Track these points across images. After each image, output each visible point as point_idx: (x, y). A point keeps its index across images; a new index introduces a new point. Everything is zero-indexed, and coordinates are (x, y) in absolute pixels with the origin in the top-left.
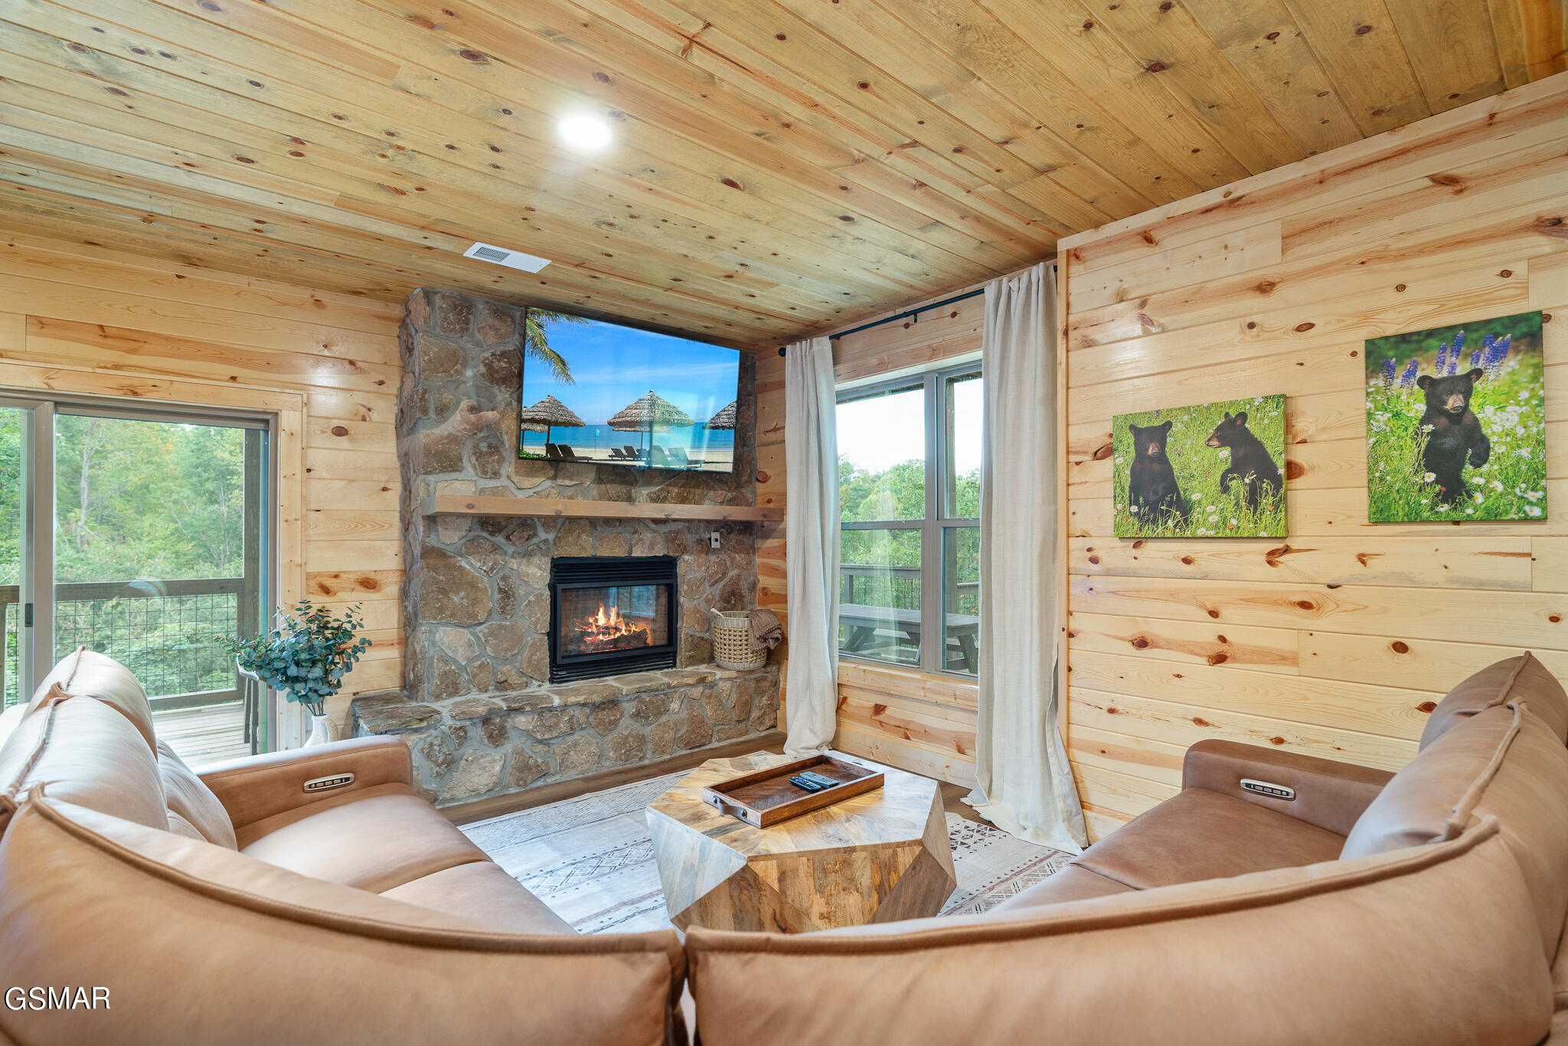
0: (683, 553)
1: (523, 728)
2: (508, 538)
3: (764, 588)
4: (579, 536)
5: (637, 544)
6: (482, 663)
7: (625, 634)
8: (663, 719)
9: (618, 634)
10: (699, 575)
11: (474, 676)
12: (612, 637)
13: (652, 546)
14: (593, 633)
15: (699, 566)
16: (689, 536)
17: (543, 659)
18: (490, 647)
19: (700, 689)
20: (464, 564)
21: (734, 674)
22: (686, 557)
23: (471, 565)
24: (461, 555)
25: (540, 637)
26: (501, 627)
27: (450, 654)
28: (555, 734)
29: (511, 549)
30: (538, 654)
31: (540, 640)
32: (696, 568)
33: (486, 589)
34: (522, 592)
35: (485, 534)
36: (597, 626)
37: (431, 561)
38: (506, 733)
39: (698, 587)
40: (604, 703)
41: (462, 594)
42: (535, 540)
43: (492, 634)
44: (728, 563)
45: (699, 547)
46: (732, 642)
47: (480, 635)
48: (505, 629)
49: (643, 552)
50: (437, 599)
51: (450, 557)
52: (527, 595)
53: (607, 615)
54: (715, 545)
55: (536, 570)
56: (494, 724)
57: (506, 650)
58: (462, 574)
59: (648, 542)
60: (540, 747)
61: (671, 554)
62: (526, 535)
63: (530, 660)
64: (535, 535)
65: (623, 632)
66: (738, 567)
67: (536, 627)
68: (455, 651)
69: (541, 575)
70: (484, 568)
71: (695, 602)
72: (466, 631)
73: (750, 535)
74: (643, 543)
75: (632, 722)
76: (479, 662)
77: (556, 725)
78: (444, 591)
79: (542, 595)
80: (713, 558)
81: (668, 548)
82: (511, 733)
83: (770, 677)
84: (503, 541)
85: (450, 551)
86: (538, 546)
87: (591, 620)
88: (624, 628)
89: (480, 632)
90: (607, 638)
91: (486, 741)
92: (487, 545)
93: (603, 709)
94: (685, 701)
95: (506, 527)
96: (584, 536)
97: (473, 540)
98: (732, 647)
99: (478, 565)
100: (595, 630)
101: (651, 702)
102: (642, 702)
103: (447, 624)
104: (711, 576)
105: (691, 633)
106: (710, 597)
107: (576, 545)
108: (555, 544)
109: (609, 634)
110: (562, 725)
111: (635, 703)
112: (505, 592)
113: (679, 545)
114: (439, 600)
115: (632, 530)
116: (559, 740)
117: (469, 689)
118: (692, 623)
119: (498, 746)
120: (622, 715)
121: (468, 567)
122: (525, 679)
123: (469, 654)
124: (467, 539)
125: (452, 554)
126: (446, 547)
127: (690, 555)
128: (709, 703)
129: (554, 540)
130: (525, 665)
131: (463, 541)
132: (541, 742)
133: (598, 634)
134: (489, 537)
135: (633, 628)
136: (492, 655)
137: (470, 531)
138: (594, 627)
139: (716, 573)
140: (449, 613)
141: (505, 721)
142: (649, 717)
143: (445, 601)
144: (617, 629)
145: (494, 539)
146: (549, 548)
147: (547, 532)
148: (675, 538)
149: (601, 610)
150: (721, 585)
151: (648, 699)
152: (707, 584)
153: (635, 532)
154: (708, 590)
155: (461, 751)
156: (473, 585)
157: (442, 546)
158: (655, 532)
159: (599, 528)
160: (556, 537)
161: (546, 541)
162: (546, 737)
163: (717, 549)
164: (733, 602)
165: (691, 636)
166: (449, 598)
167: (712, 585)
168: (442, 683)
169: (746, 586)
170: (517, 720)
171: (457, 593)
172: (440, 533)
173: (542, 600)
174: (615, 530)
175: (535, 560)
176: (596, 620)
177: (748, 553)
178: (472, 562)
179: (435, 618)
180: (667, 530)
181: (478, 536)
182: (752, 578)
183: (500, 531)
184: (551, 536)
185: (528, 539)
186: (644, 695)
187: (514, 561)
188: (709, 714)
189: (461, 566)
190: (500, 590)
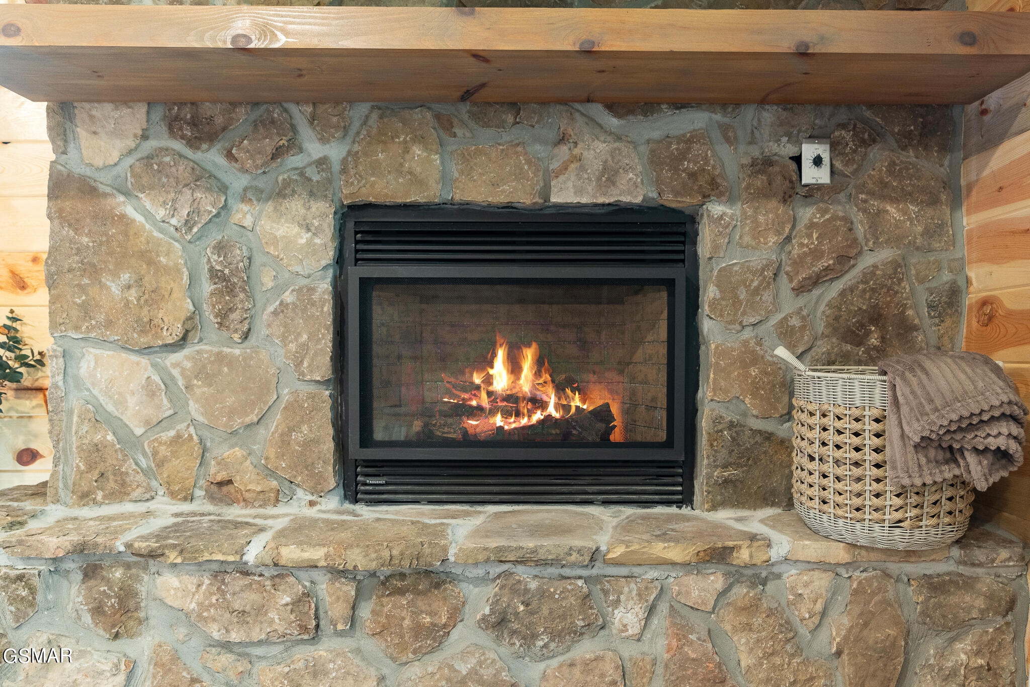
0: (706, 196)
1: (176, 604)
2: (229, 156)
3: (984, 303)
4: (407, 151)
5: (564, 168)
6: (178, 436)
7: (556, 415)
8: (586, 649)
9: (538, 416)
10: (757, 259)
11: (160, 464)
12: (524, 421)
13: (609, 176)
14: (480, 408)
15: (757, 233)
16: (725, 151)
17: (317, 441)
18: (196, 401)
19: (716, 581)
20: (130, 211)
21: (839, 553)
22: (716, 209)
23: (147, 215)
24: (126, 194)
25: (312, 388)
26: (220, 358)
27: (110, 408)
28: (257, 634)
29: (238, 181)
30: (305, 428)
31: (312, 397)
32: (747, 239)
33: (178, 271)
34: (268, 281)
35: (178, 145)
36: (490, 394)
37: (67, 205)
38: (137, 608)
39: (756, 292)
40: (402, 576)
41: (126, 277)
42: (295, 161)
43: (202, 372)
44: (860, 230)
45: (760, 181)
46: (830, 451)
47: (176, 372)
48: (230, 364)
49: (579, 191)
50: (79, 285)
51: (105, 195)
52: (279, 289)
53: (515, 368)
54: (811, 175)
55: (296, 229)
56: (108, 581)
57: (232, 413)
58: (126, 235)
59: (598, 166)
60: (226, 659)
61: (670, 200)
62: (269, 145)
63: (284, 440)
64: (293, 145)
65: (551, 410)
66: (895, 241)
67: (299, 364)
68: (121, 403)
69: (309, 243)
70: (174, 221)
71: (747, 334)
72: (144, 361)
73: (944, 149)
74: (583, 168)
75: (485, 639)
76: (172, 433)
77: (260, 611)
78: (93, 271)
79: (311, 290)
80: (807, 214)
81: (658, 182)
82: (153, 612)
83: (986, 580)
84: (222, 161)
85: (104, 180)
86: (302, 174)
87: (477, 379)
88: (552, 400)
89: (176, 365)
90: (512, 424)
91: (87, 618)
92: (182, 170)
93: (401, 592)
94: (663, 608)
95: (224, 129)
96: (417, 151)
97: (149, 157)
98: (829, 468)
99: (161, 213)
100: (485, 401)
101: (542, 594)
102: (517, 589)
103: (103, 342)
104: (798, 263)
105: (729, 417)
106: (795, 322)
107: (399, 172)
108: (344, 171)
109: (518, 414)
110: (273, 615)
111: (491, 590)
112: (224, 279)
113: (693, 175)
114: (82, 289)
115: (552, 135)
116: (276, 650)
117: (149, 489)
118: (736, 391)
119: (117, 636)
120: (456, 615)
121: (139, 218)
122: (274, 484)
123: (150, 412)
124: (138, 155)
125: (108, 190)
126: (96, 175)
127: (731, 200)
128: (748, 627)
129: (344, 161)
130: (272, 453)
131: (130, 161)
132: (226, 646)
133: (493, 412)
134: (188, 152)
135: (576, 402)
136: (201, 419)
137: (145, 137)
138: (484, 395)
139: (816, 254)
140: (102, 318)
141: (138, 579)
142: (534, 636)
143: (94, 291)
144: (537, 403)
145: (198, 156)
146: (330, 181)
147: (323, 140)
148: (683, 156)
149: (501, 354)
150: (833, 290)
151: (533, 585)
152: (785, 286)
153: (562, 139)
154: (789, 304)
155: (24, 633)
156: (148, 257)
157: (88, 172)
158: (619, 138)
159: (459, 132)
160: (349, 153)
161: (322, 163)
162: (234, 637)
163: (819, 187)
164: (874, 341)
165: (731, 425)
166: (102, 286)
167: (800, 290)
168: (90, 468)
169: (923, 297)
170: (159, 580)
171: (116, 275)
172: (83, 142)
173: (313, 304)
174: (506, 138)
175: (296, 206)
176: (489, 380)
177: (934, 201)
178: (148, 205)
179: (77, 328)
180: (656, 135)
181: (161, 149)
182: (946, 277)
183: (212, 137)
184: (335, 152)
185: (274, 157)
186: (523, 573)
187: (245, 207)
188: (746, 660)
189: (123, 217)
190: (214, 275)
